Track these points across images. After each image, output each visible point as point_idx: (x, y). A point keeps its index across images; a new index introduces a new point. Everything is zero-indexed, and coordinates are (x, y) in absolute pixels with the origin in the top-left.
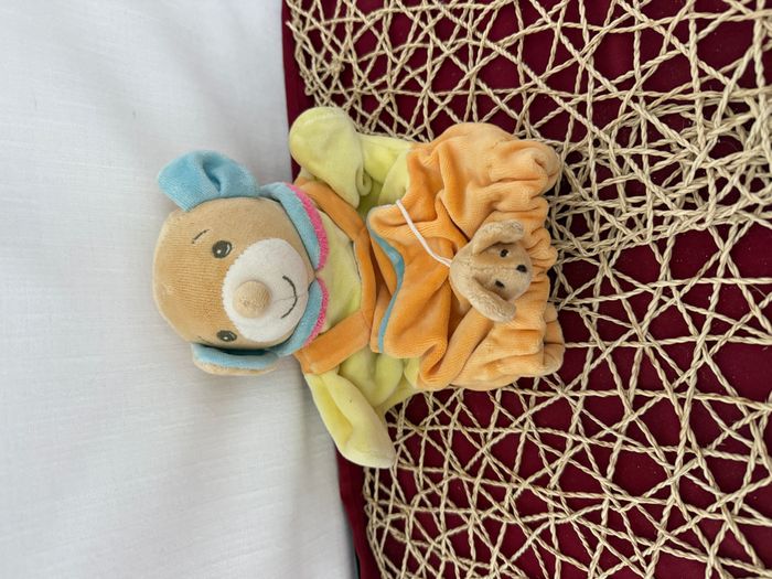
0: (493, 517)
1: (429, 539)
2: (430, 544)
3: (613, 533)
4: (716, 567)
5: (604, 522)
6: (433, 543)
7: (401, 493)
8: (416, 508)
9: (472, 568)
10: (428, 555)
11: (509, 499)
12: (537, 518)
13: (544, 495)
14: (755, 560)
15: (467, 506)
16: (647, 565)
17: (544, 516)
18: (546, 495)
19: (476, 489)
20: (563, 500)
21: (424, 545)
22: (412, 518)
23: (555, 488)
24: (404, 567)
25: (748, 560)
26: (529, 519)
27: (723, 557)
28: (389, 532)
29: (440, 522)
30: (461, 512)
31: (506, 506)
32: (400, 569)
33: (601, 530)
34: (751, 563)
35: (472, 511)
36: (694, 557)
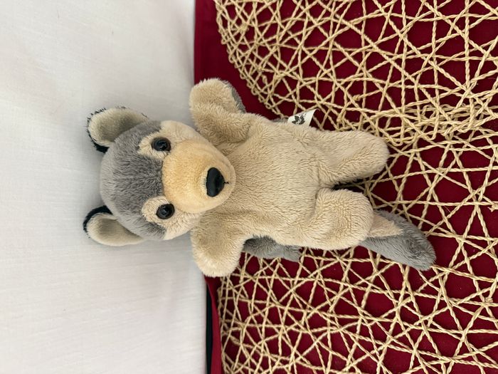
0: (294, 329)
1: (254, 343)
2: (254, 346)
3: (363, 338)
4: (417, 356)
5: (358, 332)
6: (256, 345)
7: (239, 315)
8: (248, 324)
9: (279, 360)
10: (252, 353)
11: (305, 319)
12: (320, 330)
13: (325, 316)
14: (437, 351)
15: (279, 323)
16: (380, 355)
17: (324, 328)
18: (326, 316)
19: (285, 313)
20: (336, 319)
21: (251, 347)
22: (245, 330)
23: (332, 313)
24: (237, 360)
25: (433, 351)
26: (316, 330)
27: (421, 350)
28: (230, 339)
29: (261, 333)
30: (275, 327)
31: (303, 323)
32: (234, 361)
33: (355, 337)
34: (435, 353)
35: (282, 326)
36: (405, 350)
